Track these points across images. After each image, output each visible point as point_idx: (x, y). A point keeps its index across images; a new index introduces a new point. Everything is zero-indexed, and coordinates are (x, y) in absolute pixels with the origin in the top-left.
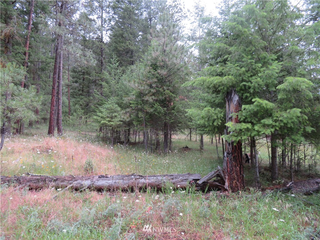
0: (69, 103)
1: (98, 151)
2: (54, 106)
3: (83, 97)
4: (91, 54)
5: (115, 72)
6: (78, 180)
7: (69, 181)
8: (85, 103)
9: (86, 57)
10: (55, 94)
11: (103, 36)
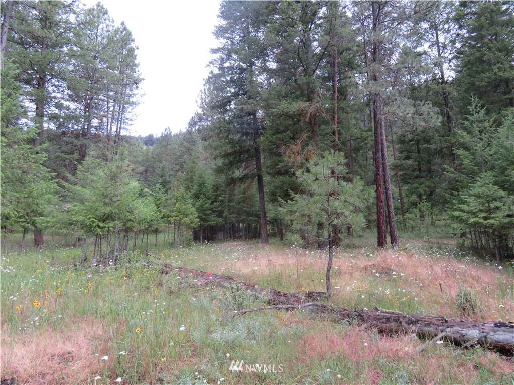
0: (400, 193)
1: (473, 273)
2: (382, 202)
3: (422, 180)
4: (430, 108)
5: (480, 128)
6: (454, 326)
7: (438, 326)
8: (427, 189)
9: (421, 115)
10: (382, 182)
11: (444, 72)
